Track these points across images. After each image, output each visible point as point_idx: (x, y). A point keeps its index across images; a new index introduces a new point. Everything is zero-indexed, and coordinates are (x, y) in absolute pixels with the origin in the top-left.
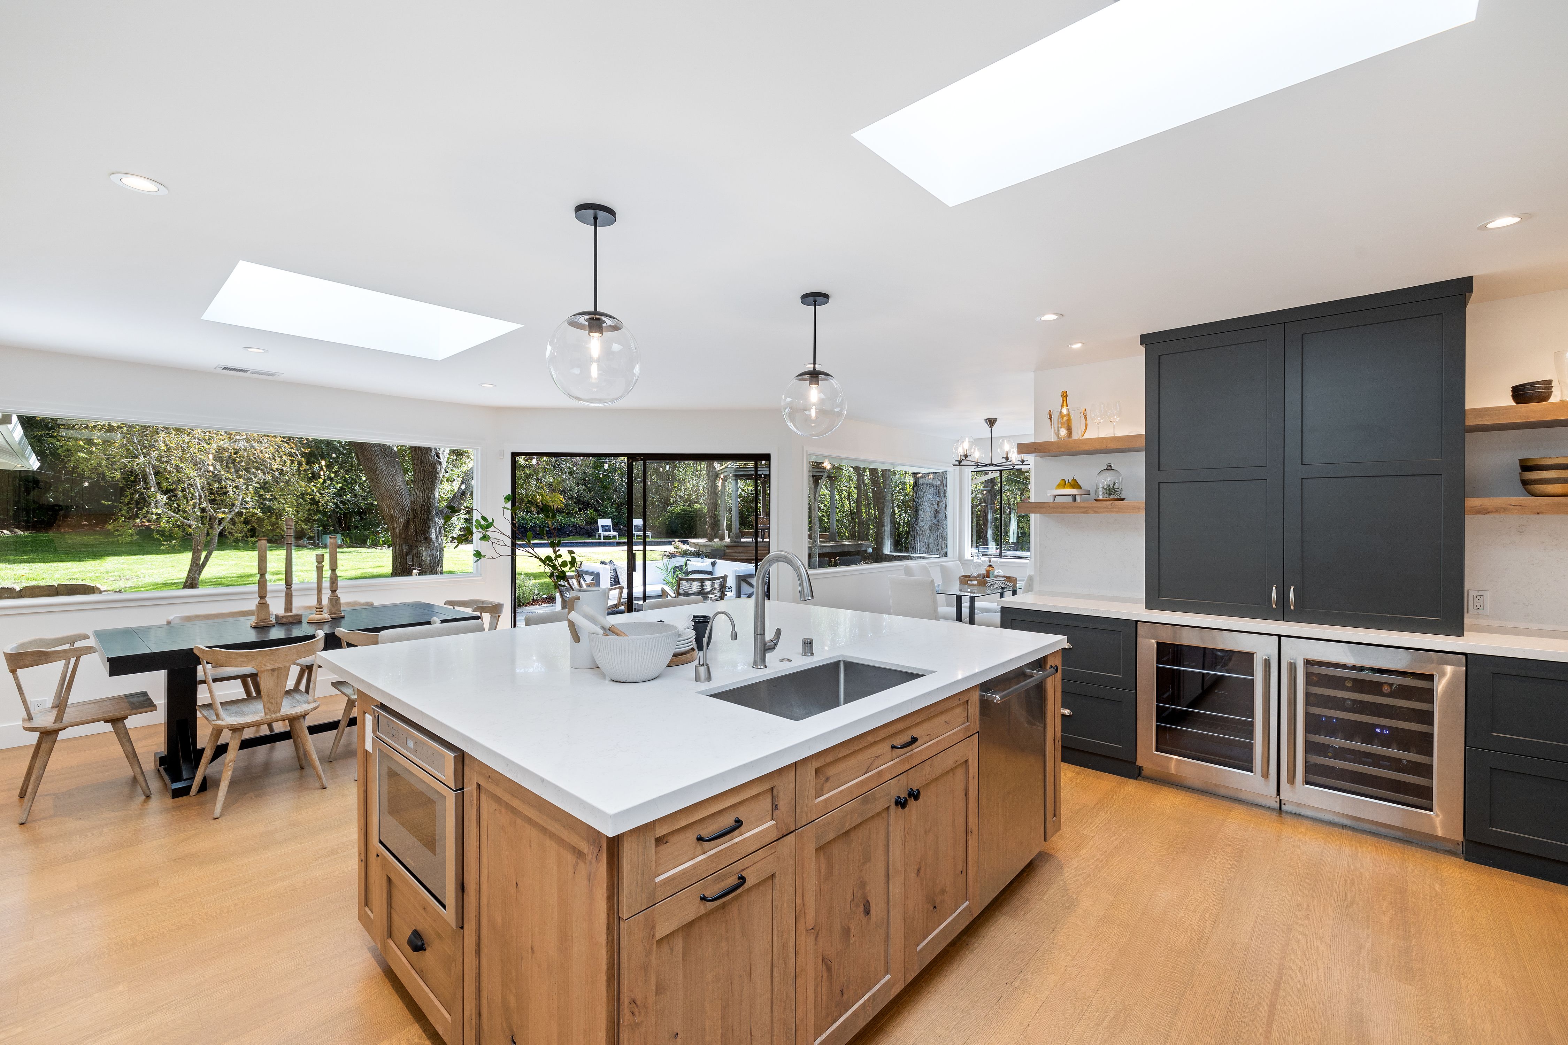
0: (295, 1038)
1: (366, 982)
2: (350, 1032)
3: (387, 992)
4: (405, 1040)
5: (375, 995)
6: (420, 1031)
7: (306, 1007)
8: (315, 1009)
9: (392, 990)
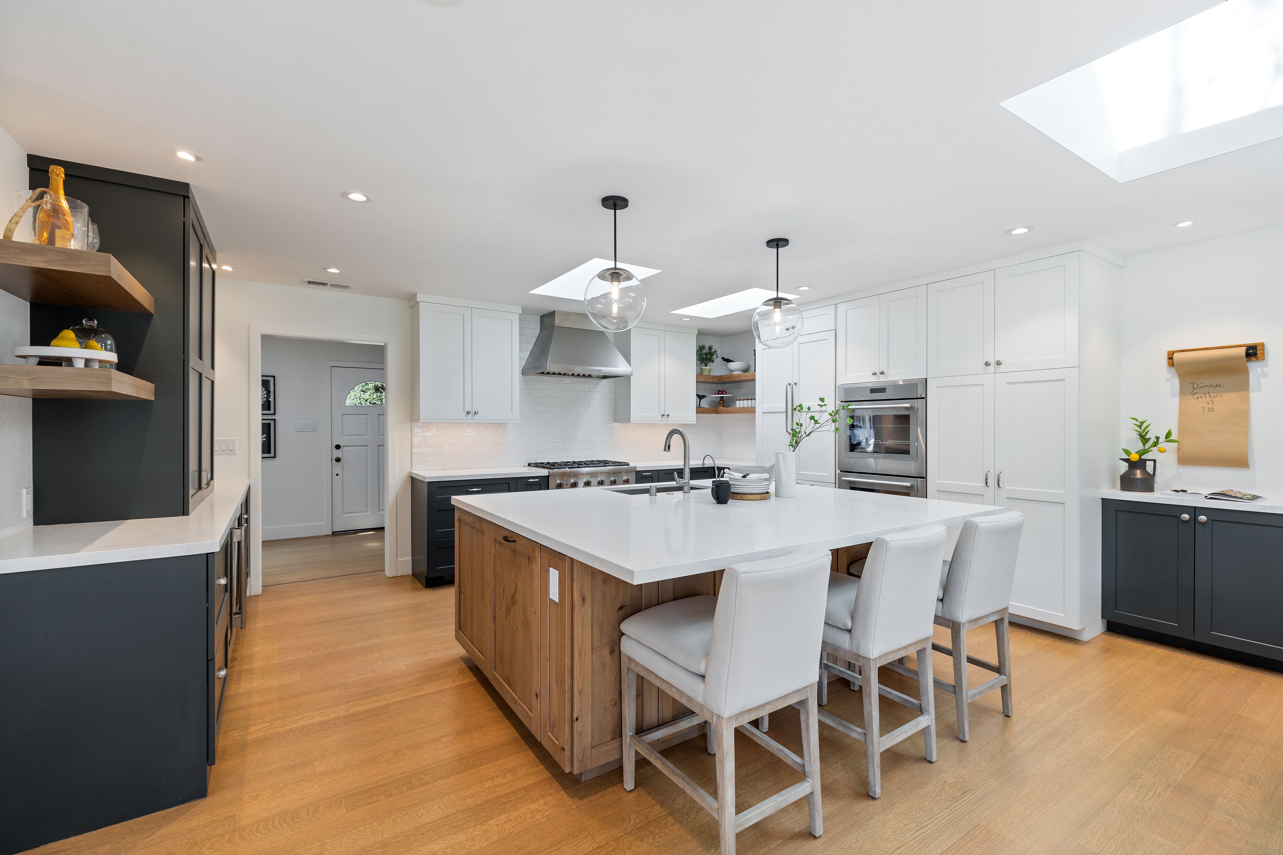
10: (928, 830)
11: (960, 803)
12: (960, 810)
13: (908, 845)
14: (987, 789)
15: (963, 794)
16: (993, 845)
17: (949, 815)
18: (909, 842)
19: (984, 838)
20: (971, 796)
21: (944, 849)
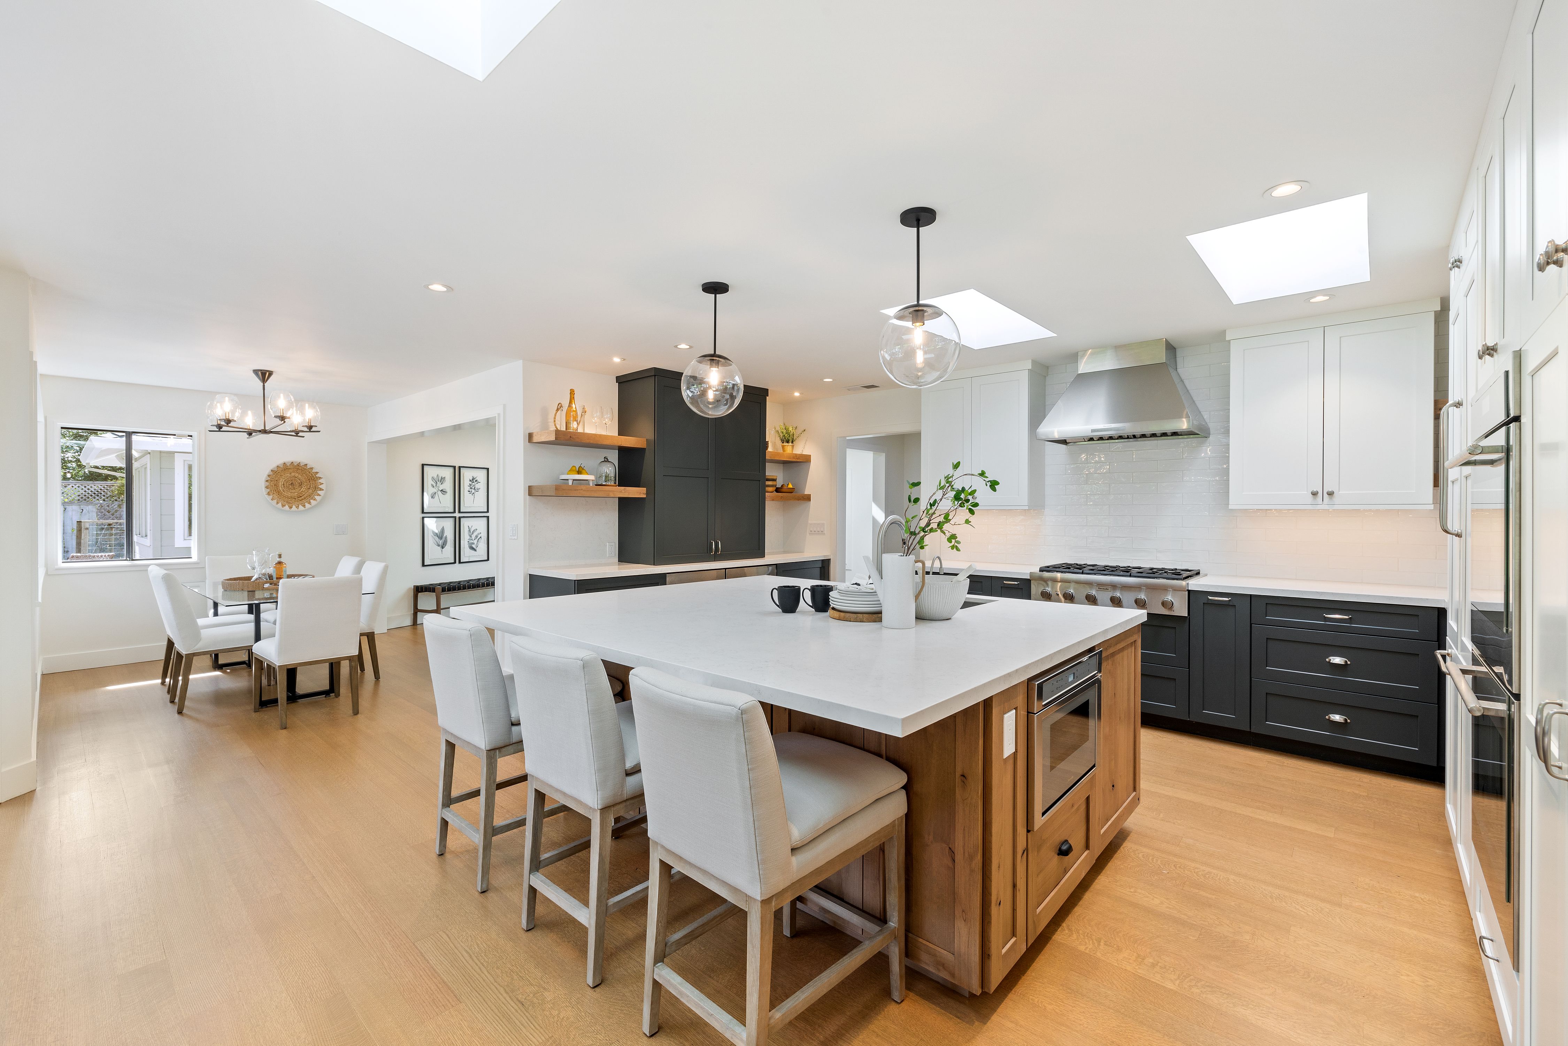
0: (1120, 1012)
1: (1031, 997)
2: (1088, 976)
3: (1033, 974)
4: (1070, 937)
5: (1041, 981)
6: (1058, 932)
7: (1087, 1027)
8: (1085, 1018)
9: (1029, 972)
10: (466, 960)
11: (502, 995)
12: (490, 991)
13: (450, 943)
14: (524, 1027)
15: (519, 1001)
16: (424, 1004)
17: (484, 980)
18: (453, 943)
19: (438, 1000)
20: (513, 1008)
21: (435, 968)
